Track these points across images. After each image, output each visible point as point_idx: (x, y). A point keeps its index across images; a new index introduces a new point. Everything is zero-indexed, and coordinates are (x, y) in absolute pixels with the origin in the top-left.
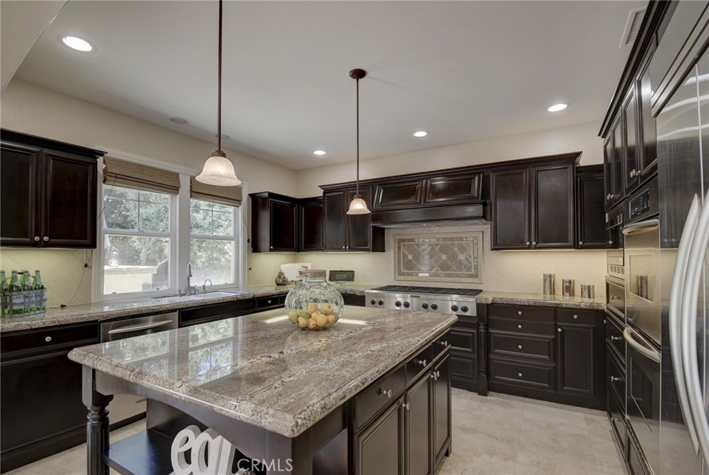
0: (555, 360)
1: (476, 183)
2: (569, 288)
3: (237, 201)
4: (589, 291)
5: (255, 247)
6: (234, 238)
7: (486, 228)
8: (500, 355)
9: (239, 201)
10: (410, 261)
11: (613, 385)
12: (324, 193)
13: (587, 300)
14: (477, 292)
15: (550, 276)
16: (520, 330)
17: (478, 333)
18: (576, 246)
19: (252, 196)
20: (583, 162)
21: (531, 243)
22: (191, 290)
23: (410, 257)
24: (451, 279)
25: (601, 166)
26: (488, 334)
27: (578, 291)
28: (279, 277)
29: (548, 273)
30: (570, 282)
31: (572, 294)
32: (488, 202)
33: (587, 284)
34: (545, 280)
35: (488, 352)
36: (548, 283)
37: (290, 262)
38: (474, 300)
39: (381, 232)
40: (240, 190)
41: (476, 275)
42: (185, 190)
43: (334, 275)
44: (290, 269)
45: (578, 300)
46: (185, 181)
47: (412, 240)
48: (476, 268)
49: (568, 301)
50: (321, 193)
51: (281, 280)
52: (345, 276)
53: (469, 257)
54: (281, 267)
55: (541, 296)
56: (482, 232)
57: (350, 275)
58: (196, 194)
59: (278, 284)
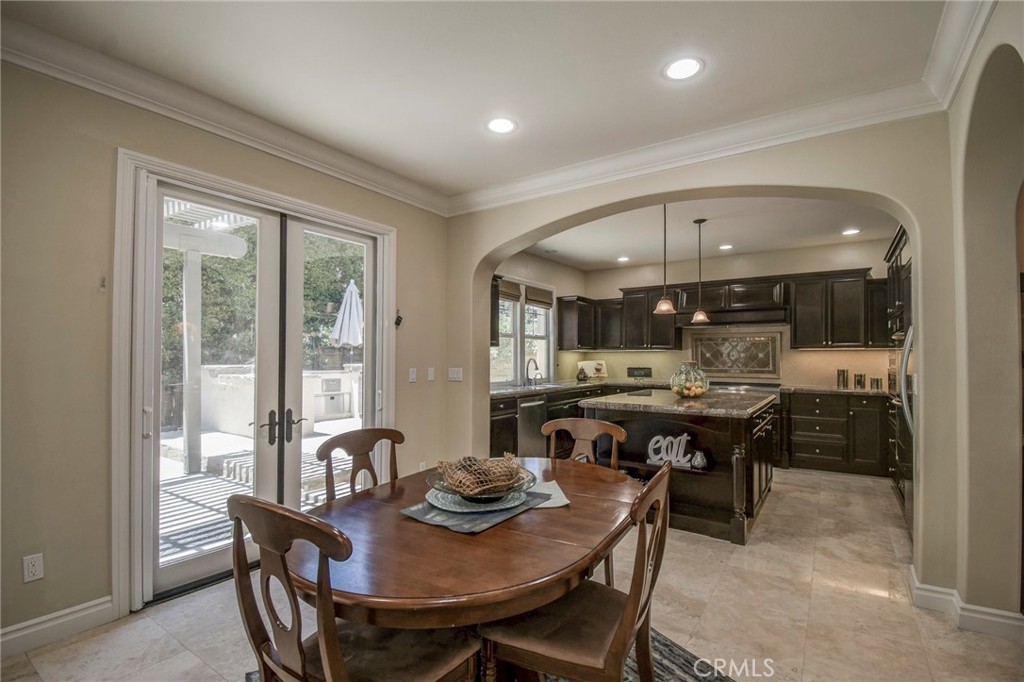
0: (848, 438)
1: (777, 290)
2: (860, 381)
3: (547, 303)
4: (876, 382)
5: (561, 346)
6: (546, 337)
7: (786, 329)
8: (799, 436)
9: (550, 305)
10: (708, 358)
11: (897, 435)
12: (624, 295)
13: (875, 390)
14: (780, 385)
15: (844, 371)
16: (819, 415)
17: (782, 418)
18: (866, 345)
20: (874, 275)
21: (827, 343)
23: (708, 355)
24: (751, 375)
25: (886, 279)
26: (789, 419)
27: (868, 383)
28: (580, 373)
29: (841, 368)
30: (861, 376)
31: (863, 386)
32: (788, 307)
33: (859, 373)
34: (839, 375)
35: (790, 433)
36: (841, 378)
37: (585, 360)
38: (778, 390)
39: (679, 332)
40: (550, 293)
41: (774, 371)
42: (523, 298)
43: (632, 372)
44: (589, 366)
45: (868, 389)
46: (523, 290)
47: (710, 339)
48: (774, 365)
49: (859, 390)
50: (620, 295)
51: (582, 376)
52: (643, 373)
53: (767, 355)
54: (581, 364)
55: (835, 388)
56: (781, 333)
57: (647, 372)
58: (528, 300)
59: (580, 380)
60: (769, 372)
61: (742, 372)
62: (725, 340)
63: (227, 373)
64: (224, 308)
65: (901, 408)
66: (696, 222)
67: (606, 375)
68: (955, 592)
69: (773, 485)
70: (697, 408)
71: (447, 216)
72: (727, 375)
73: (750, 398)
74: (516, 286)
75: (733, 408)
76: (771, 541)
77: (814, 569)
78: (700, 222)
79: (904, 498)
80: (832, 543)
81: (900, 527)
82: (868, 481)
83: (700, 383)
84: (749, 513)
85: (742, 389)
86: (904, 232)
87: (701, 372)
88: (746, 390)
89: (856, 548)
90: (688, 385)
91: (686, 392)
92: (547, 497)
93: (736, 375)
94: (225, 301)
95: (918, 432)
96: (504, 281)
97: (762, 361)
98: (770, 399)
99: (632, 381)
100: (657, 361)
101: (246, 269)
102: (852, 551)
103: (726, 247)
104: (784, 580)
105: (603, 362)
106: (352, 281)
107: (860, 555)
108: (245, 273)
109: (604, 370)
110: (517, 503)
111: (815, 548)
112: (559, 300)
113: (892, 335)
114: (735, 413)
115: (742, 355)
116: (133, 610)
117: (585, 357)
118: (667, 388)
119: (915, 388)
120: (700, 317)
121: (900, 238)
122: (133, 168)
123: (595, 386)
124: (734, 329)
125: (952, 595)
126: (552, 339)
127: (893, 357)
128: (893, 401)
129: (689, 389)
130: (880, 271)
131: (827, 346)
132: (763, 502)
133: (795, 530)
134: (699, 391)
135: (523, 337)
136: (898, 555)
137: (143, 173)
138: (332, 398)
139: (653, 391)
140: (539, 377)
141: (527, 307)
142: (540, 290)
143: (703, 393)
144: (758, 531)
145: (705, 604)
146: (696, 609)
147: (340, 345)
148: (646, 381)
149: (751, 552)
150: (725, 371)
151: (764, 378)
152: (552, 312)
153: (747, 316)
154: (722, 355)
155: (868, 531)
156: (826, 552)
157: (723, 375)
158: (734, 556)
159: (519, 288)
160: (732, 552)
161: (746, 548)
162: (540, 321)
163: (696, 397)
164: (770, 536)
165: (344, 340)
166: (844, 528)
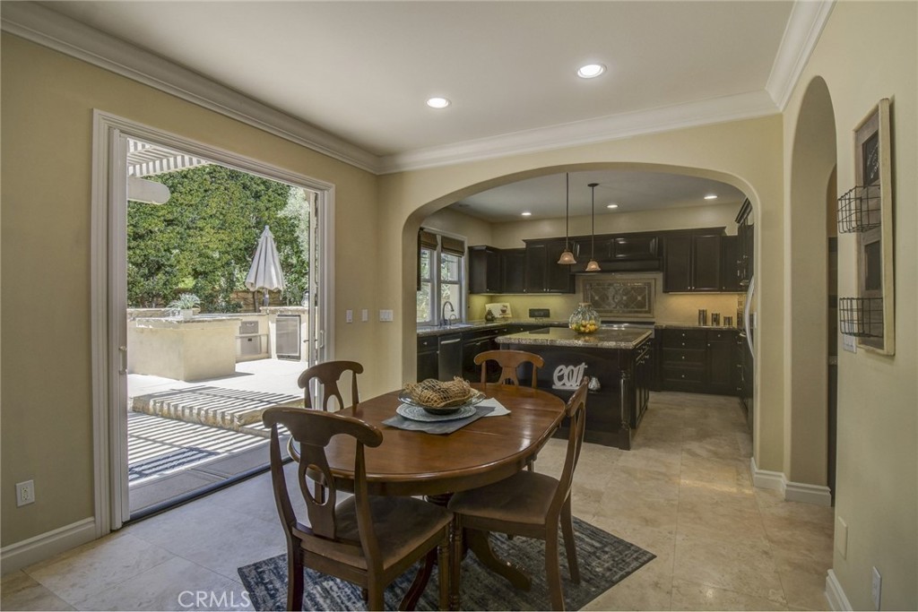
0: (706, 365)
1: (653, 243)
2: (716, 319)
3: (460, 252)
4: (728, 320)
5: (472, 290)
6: (459, 282)
7: (659, 277)
8: (668, 365)
9: (462, 253)
10: (597, 301)
12: (527, 245)
13: (727, 326)
14: (653, 323)
15: (703, 311)
16: (684, 347)
17: (656, 350)
18: (721, 290)
19: (469, 248)
20: (728, 233)
21: (691, 288)
22: (445, 322)
23: (597, 298)
24: (631, 315)
25: (736, 236)
27: (722, 320)
28: (488, 314)
29: (702, 309)
30: (717, 315)
31: (718, 323)
32: (661, 257)
33: (715, 312)
34: (700, 314)
35: (661, 362)
36: (702, 316)
37: (491, 302)
38: (653, 327)
39: (573, 278)
40: (461, 243)
41: (649, 312)
42: (439, 247)
43: (533, 313)
44: (495, 308)
45: (722, 326)
46: (439, 239)
47: (598, 284)
48: (649, 307)
49: (715, 326)
50: (523, 246)
51: (489, 317)
52: (542, 314)
53: (644, 298)
54: (489, 306)
55: (696, 324)
56: (655, 279)
57: (546, 313)
58: (444, 249)
59: (488, 320)
60: (646, 312)
61: (624, 312)
62: (610, 285)
63: (145, 317)
64: (138, 252)
65: (745, 339)
66: (590, 185)
67: (510, 316)
68: (782, 474)
69: (650, 405)
70: (591, 342)
71: (378, 174)
72: (612, 314)
73: (631, 334)
74: (433, 236)
75: (621, 341)
76: (649, 446)
77: (682, 464)
78: (593, 185)
79: (747, 410)
80: (695, 446)
81: (745, 432)
82: (721, 399)
83: (593, 322)
84: (633, 426)
85: (623, 327)
86: (749, 203)
87: (595, 313)
88: (625, 327)
89: (713, 448)
90: (584, 323)
91: (582, 329)
92: (492, 409)
93: (619, 314)
94: (138, 245)
95: (756, 357)
96: (426, 233)
97: (640, 303)
98: (648, 334)
99: (533, 321)
100: (553, 302)
101: (160, 214)
102: (710, 451)
103: (613, 206)
104: (660, 473)
105: (508, 304)
106: (267, 227)
107: (716, 454)
108: (159, 217)
109: (509, 311)
110: (470, 414)
111: (682, 450)
112: (471, 249)
113: (740, 281)
114: (623, 345)
115: (625, 298)
116: (113, 529)
117: (492, 300)
118: (565, 326)
119: (755, 323)
120: (593, 266)
121: (747, 207)
122: (106, 127)
123: (502, 325)
124: (618, 276)
125: (780, 476)
126: (464, 283)
127: (741, 299)
128: (741, 335)
129: (585, 326)
130: (732, 230)
131: (691, 290)
132: (642, 416)
133: (666, 437)
134: (593, 328)
135: (440, 282)
136: (743, 452)
137: (117, 132)
138: (250, 340)
139: (551, 328)
140: (453, 317)
141: (443, 255)
142: (454, 240)
143: (596, 330)
144: (638, 439)
145: (602, 493)
146: (597, 496)
147: (256, 289)
148: (545, 321)
149: (634, 455)
150: (611, 312)
151: (642, 317)
152: (464, 260)
153: (629, 265)
154: (608, 298)
155: (721, 435)
156: (690, 452)
157: (609, 314)
158: (622, 458)
159: (436, 238)
160: (620, 456)
161: (631, 452)
162: (453, 267)
163: (590, 333)
164: (648, 442)
165: (260, 284)
166: (702, 435)
